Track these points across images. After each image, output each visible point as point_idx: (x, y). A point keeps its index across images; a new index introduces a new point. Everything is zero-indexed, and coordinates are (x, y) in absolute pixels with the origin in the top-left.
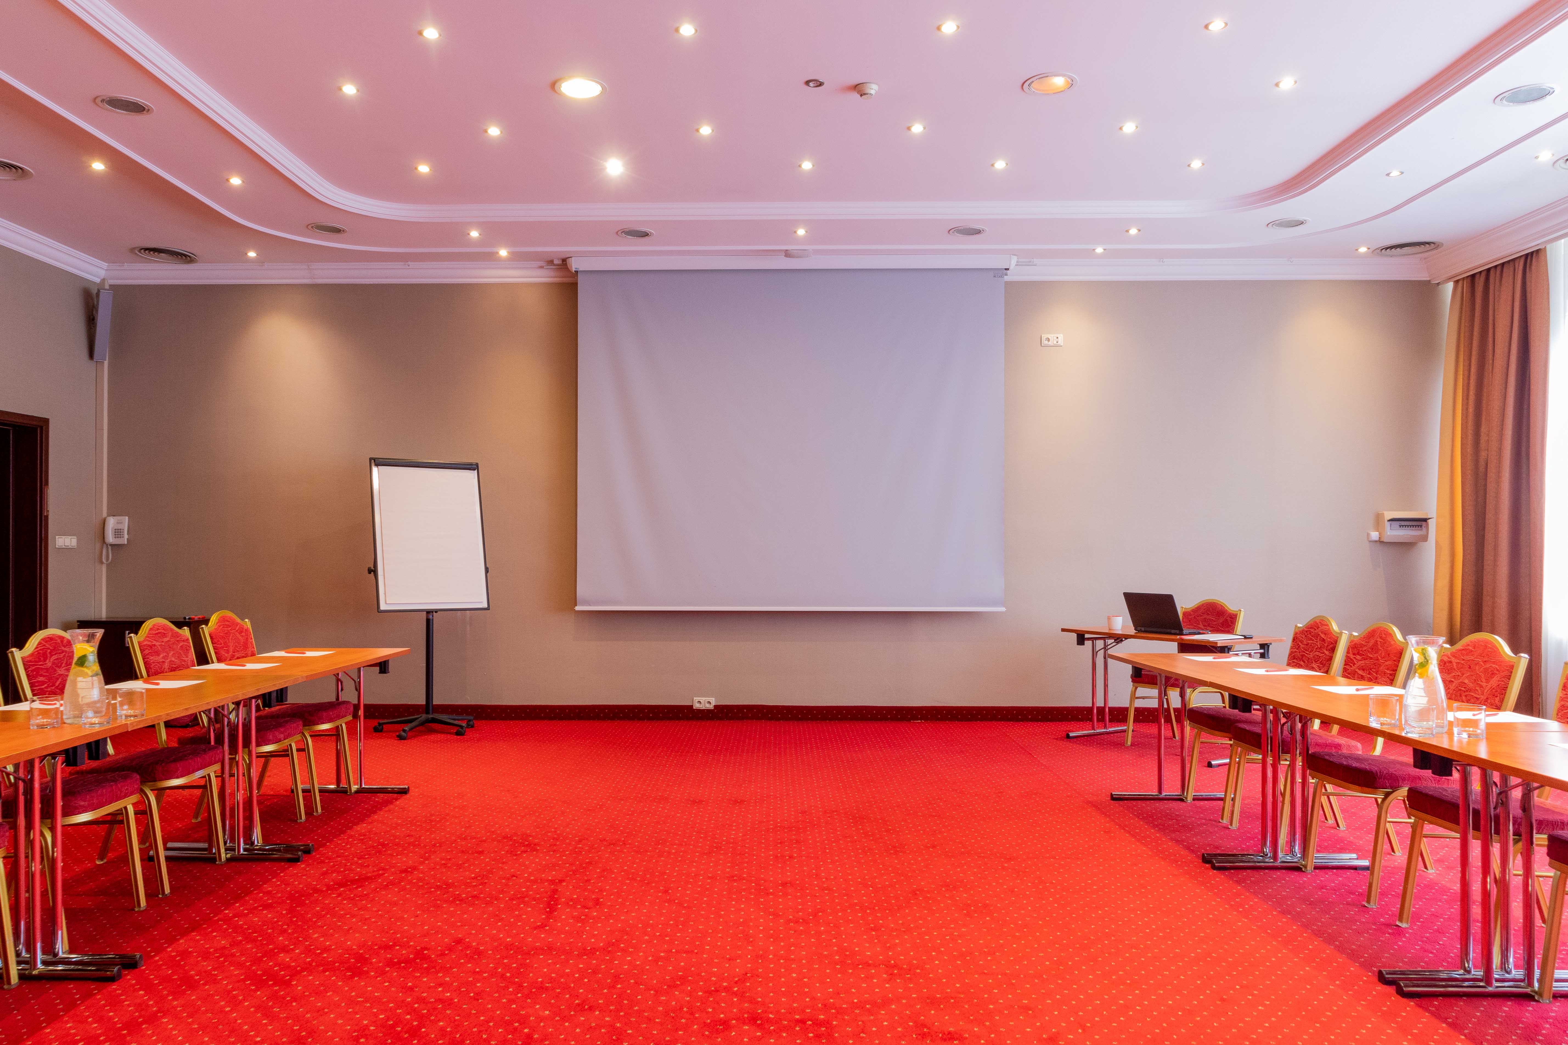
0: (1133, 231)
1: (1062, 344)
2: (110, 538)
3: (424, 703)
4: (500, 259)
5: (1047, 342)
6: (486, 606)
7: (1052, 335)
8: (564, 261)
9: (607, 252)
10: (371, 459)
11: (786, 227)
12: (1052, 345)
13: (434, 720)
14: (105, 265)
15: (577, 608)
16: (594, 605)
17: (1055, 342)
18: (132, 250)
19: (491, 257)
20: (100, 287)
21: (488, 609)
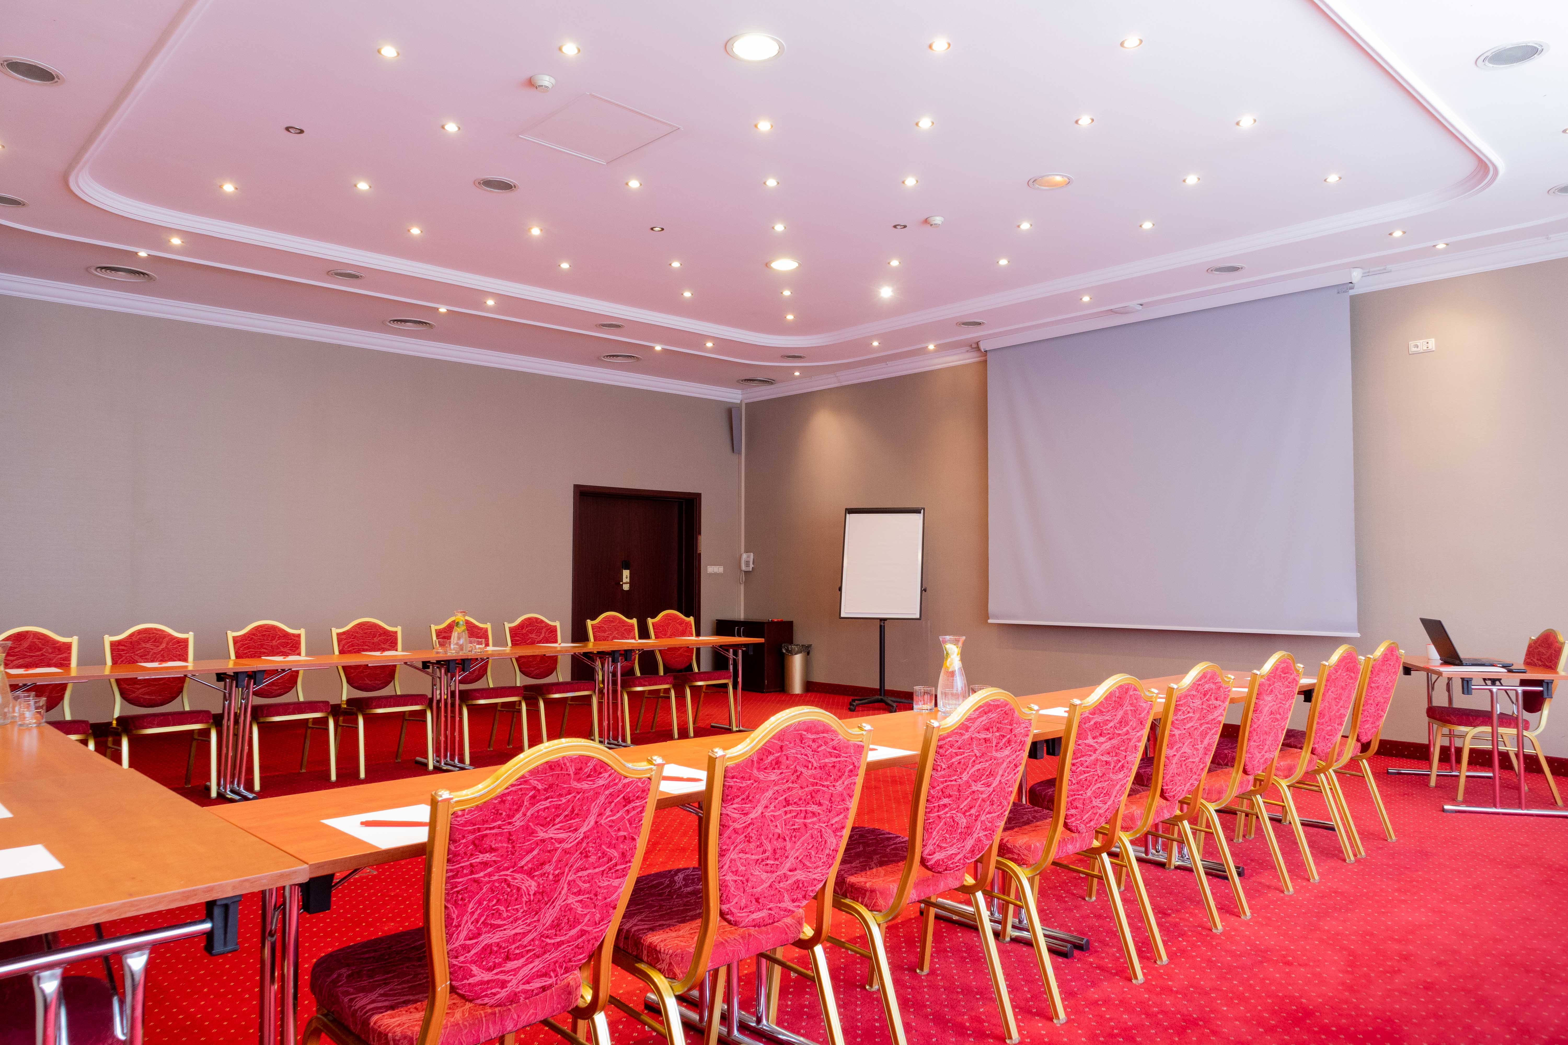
0: (1398, 234)
1: (1434, 349)
2: (744, 568)
3: (878, 687)
4: (930, 352)
5: (1416, 349)
6: (918, 616)
7: (1421, 341)
8: (977, 343)
9: (1000, 332)
10: (846, 509)
11: (1075, 296)
12: (1422, 351)
13: (882, 701)
14: (740, 392)
15: (990, 621)
16: (1003, 619)
17: (1425, 348)
18: (738, 381)
19: (923, 351)
20: (738, 407)
21: (919, 619)
